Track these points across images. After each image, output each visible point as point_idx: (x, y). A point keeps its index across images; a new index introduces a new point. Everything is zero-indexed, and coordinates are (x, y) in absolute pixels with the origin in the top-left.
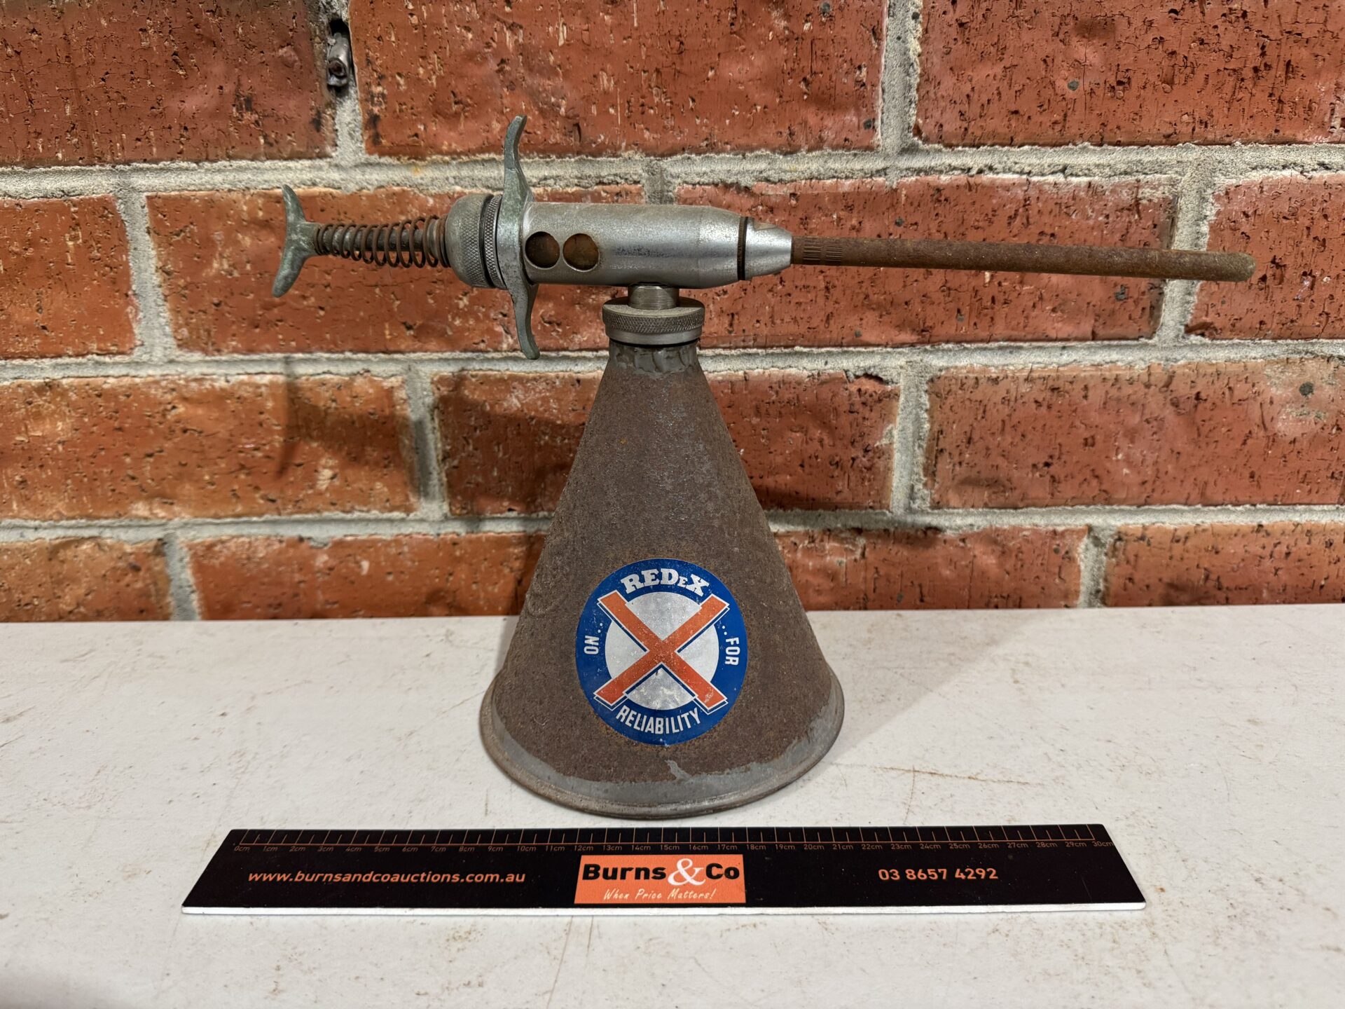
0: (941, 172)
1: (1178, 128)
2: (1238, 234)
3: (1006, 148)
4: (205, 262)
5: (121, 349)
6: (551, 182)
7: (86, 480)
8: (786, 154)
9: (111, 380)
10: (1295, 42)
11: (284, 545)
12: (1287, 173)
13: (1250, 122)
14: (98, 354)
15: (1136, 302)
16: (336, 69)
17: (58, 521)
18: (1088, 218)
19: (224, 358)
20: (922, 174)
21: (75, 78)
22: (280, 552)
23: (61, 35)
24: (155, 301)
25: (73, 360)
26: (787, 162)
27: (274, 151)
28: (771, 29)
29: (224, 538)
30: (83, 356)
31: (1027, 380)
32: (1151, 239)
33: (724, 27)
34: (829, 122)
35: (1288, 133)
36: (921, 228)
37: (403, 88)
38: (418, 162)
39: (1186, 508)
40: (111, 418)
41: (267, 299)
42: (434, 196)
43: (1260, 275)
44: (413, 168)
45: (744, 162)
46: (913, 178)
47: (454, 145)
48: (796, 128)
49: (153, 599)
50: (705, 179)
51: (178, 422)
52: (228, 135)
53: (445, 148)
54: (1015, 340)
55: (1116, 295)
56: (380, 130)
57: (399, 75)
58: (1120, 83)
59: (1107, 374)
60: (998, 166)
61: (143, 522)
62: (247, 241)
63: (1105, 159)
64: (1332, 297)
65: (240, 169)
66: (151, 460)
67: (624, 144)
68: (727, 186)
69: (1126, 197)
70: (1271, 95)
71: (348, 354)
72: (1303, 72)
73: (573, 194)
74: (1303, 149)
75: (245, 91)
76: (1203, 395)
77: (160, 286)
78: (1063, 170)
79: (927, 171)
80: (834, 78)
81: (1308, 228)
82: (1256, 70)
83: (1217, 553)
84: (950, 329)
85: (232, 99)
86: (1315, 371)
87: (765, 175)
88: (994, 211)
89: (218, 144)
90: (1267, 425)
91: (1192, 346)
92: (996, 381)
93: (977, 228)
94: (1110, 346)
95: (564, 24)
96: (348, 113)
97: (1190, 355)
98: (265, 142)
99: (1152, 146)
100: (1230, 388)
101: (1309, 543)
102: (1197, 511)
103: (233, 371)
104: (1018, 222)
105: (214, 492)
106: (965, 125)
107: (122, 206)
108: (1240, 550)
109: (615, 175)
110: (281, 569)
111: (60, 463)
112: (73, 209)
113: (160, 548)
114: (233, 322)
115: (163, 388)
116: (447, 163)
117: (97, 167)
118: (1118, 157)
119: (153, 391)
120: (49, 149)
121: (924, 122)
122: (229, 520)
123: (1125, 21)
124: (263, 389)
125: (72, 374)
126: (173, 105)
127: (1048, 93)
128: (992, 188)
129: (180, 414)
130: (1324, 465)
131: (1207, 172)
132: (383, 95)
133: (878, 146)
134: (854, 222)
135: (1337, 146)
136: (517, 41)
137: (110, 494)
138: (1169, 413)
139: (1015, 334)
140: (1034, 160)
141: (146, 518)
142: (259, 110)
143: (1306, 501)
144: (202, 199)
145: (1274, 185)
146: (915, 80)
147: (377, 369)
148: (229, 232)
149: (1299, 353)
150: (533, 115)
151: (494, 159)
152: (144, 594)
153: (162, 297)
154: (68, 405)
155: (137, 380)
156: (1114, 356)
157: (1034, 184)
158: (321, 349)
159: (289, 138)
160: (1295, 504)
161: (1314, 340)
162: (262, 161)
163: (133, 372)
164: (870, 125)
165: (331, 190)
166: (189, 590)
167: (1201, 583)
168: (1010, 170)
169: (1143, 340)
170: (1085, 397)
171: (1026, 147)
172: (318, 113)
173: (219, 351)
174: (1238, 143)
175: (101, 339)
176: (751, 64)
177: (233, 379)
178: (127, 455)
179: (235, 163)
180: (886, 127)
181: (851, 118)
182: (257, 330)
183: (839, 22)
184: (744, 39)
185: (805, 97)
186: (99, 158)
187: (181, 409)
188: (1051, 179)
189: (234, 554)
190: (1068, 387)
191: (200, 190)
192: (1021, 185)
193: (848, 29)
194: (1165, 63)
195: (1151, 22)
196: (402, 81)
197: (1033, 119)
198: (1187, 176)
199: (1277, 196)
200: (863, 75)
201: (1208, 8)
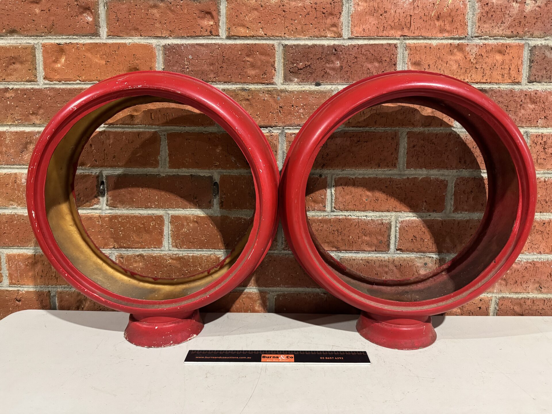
0: (340, 216)
1: (389, 209)
2: (405, 230)
3: (353, 212)
4: (181, 229)
5: (159, 247)
9: (155, 254)
13: (405, 208)
14: (153, 248)
15: (384, 244)
18: (372, 226)
19: (182, 250)
25: (147, 249)
27: (200, 207)
30: (150, 248)
31: (361, 260)
32: (386, 231)
34: (316, 205)
36: (336, 227)
40: (154, 262)
42: (233, 217)
43: (411, 239)
46: (334, 217)
48: (309, 207)
51: (169, 263)
52: (190, 204)
53: (236, 208)
54: (358, 251)
55: (380, 242)
56: (223, 204)
57: (228, 193)
58: (377, 200)
59: (379, 259)
60: (352, 215)
62: (191, 225)
63: (375, 214)
64: (427, 244)
66: (161, 272)
69: (380, 222)
70: (409, 203)
71: (211, 250)
72: (415, 199)
75: (195, 195)
76: (402, 265)
77: (170, 234)
78: (366, 216)
79: (337, 216)
81: (420, 230)
82: (405, 198)
84: (344, 248)
85: (192, 197)
86: (427, 260)
88: (352, 224)
89: (188, 205)
90: (418, 271)
91: (398, 253)
92: (354, 260)
93: (348, 227)
94: (379, 253)
96: (216, 200)
97: (398, 255)
98: (198, 205)
99: (384, 212)
100: (408, 263)
103: (184, 253)
104: (357, 226)
106: (344, 207)
107: (165, 217)
112: (154, 217)
114: (186, 242)
115: (167, 256)
117: (161, 209)
118: (378, 214)
119: (165, 257)
120: (151, 205)
121: (336, 206)
124: (190, 257)
125: (147, 252)
127: (361, 201)
128: (351, 220)
131: (397, 218)
132: (224, 197)
133: (326, 210)
134: (322, 225)
135: (424, 213)
138: (394, 268)
139: (358, 249)
140: (359, 214)
144: (183, 216)
146: (334, 198)
147: (216, 253)
148: (188, 223)
149: (423, 256)
153: (170, 236)
154: (144, 259)
155: (161, 254)
156: (381, 255)
157: (360, 219)
158: (205, 248)
159: (204, 205)
161: (425, 253)
162: (197, 209)
163: (160, 252)
164: (325, 206)
168: (354, 216)
169: (387, 252)
170: (375, 264)
171: (358, 212)
172: (210, 200)
173: (181, 248)
174: (403, 212)
175: (154, 245)
177: (184, 254)
179: (191, 209)
180: (328, 207)
181: (321, 205)
182: (191, 244)
185: (312, 201)
186: (162, 207)
187: (170, 261)
188: (363, 218)
190: (371, 262)
191: (183, 214)
192: (357, 219)
197: (359, 206)
198: (393, 218)
199: (413, 223)
200: (323, 197)
201: (393, 186)
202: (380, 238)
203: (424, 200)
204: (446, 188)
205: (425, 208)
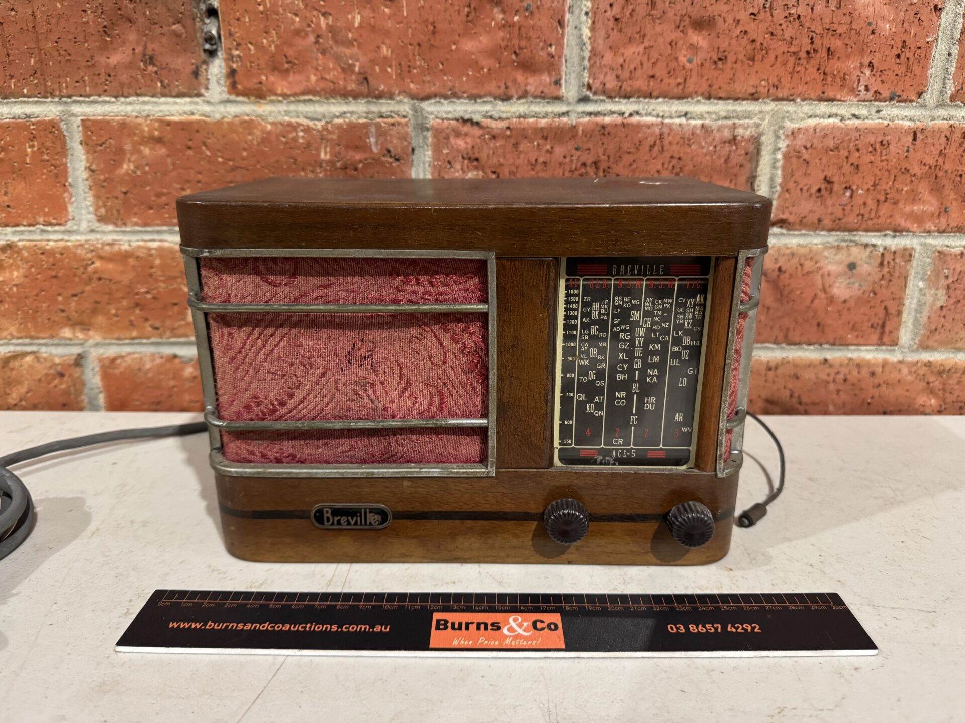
0: (605, 115)
1: (759, 89)
2: (801, 160)
3: (647, 100)
4: (118, 164)
5: (59, 222)
6: (348, 115)
7: (30, 312)
8: (503, 100)
9: (51, 243)
10: (832, 35)
11: (164, 360)
12: (831, 120)
13: (806, 86)
14: (44, 225)
16: (209, 39)
17: (10, 340)
18: (703, 147)
19: (128, 229)
20: (592, 116)
21: (38, 41)
22: (161, 365)
23: (30, 12)
24: (84, 190)
25: (27, 229)
26: (504, 106)
27: (167, 92)
28: (493, 19)
29: (123, 354)
30: (33, 226)
32: (744, 163)
33: (463, 17)
34: (531, 80)
35: (831, 95)
36: (592, 151)
37: (253, 52)
38: (262, 101)
39: (774, 346)
40: (50, 269)
41: (159, 190)
42: (273, 124)
43: (817, 188)
44: (258, 105)
45: (476, 105)
46: (587, 119)
47: (285, 91)
48: (509, 84)
49: (73, 397)
50: (450, 116)
51: (95, 272)
52: (137, 80)
53: (279, 92)
56: (237, 78)
57: (251, 43)
58: (720, 59)
60: (643, 112)
61: (68, 342)
62: (146, 151)
63: (712, 108)
64: (865, 204)
65: (144, 103)
66: (76, 298)
67: (397, 92)
68: (465, 121)
69: (727, 134)
70: (818, 69)
72: (838, 55)
73: (363, 124)
74: (842, 105)
75: (149, 52)
76: (783, 269)
77: (87, 180)
78: (686, 115)
79: (597, 114)
80: (534, 51)
81: (847, 158)
83: (797, 378)
85: (140, 57)
86: (857, 254)
87: (489, 114)
88: (640, 142)
89: (130, 86)
90: (827, 289)
91: (774, 235)
93: (629, 153)
95: (359, 13)
96: (217, 68)
97: (773, 241)
98: (162, 85)
99: (744, 99)
100: (801, 265)
101: (859, 372)
102: (783, 348)
103: (134, 238)
104: (656, 149)
105: (118, 322)
106: (620, 84)
107: (65, 126)
108: (813, 377)
109: (391, 112)
110: (162, 377)
111: (14, 300)
112: (32, 127)
113: (79, 361)
114: (135, 206)
115: (86, 249)
116: (280, 102)
117: (50, 99)
118: (722, 108)
119: (80, 251)
120: (18, 87)
121: (593, 82)
122: (127, 342)
123: (721, 19)
124: (153, 252)
125: (26, 238)
126: (101, 59)
127: (673, 65)
128: (638, 127)
129: (95, 268)
130: (866, 318)
131: (779, 120)
132: (239, 56)
133: (563, 97)
134: (548, 147)
135: (863, 103)
136: (327, 24)
137: (47, 321)
140: (666, 109)
141: (70, 340)
142: (158, 64)
143: (856, 342)
144: (118, 122)
145: (823, 129)
146: (587, 54)
148: (135, 145)
149: (846, 241)
150: (338, 71)
151: (310, 101)
152: (67, 393)
153: (88, 187)
154: (21, 260)
155: (69, 243)
157: (666, 124)
159: (177, 83)
160: (848, 345)
161: (855, 233)
162: (158, 98)
163: (66, 238)
164: (558, 83)
165: (204, 118)
166: (97, 391)
167: (788, 399)
168: (650, 114)
171: (660, 100)
172: (197, 68)
173: (125, 224)
174: (798, 100)
175: (45, 215)
176: (480, 42)
177: (134, 244)
178: (60, 295)
179: (141, 99)
180: (568, 85)
181: (546, 78)
182: (151, 211)
183: (537, 15)
184: (475, 26)
185: (515, 64)
186: (51, 94)
187: (98, 264)
188: (677, 121)
189: (129, 365)
191: (117, 116)
192: (657, 125)
193: (543, 21)
194: (749, 47)
195: (739, 21)
196: (252, 48)
197: (664, 82)
198: (767, 121)
199: (825, 136)
200: (553, 49)
201: (775, 13)
203: (866, 61)
204: (939, 17)
205: (866, 86)
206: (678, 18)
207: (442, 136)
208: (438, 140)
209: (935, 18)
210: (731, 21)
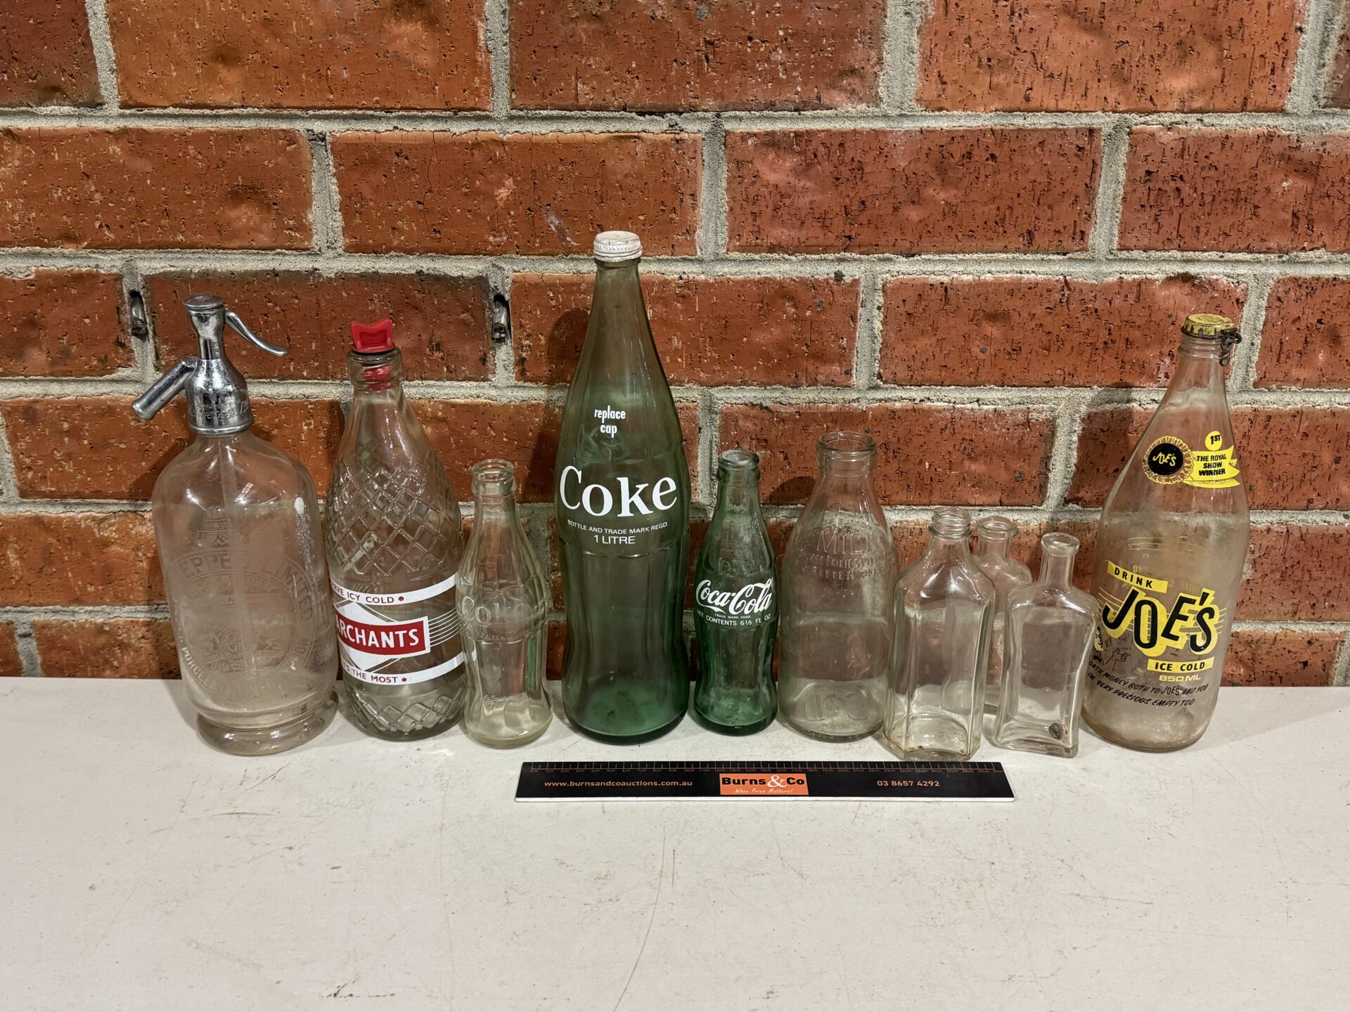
0: (895, 401)
1: (1054, 378)
3: (939, 387)
8: (793, 388)
10: (1131, 327)
12: (1129, 405)
13: (1103, 375)
15: (1030, 483)
16: (500, 329)
18: (995, 430)
20: (883, 402)
21: (321, 327)
26: (794, 392)
27: (453, 375)
28: (785, 312)
32: (1038, 444)
33: (755, 312)
34: (821, 369)
35: (1129, 381)
36: (882, 434)
37: (542, 341)
38: (549, 386)
42: (559, 407)
43: (1115, 468)
44: (547, 390)
45: (765, 392)
46: (877, 405)
48: (800, 374)
50: (739, 401)
52: (421, 364)
53: (567, 378)
54: (946, 505)
55: (1016, 478)
56: (526, 366)
57: (540, 334)
58: (1014, 350)
60: (934, 398)
62: (429, 431)
63: (1006, 395)
65: (428, 386)
67: (687, 379)
68: (753, 405)
69: (1020, 417)
70: (1116, 358)
72: (1137, 345)
74: (1141, 391)
75: (437, 339)
78: (978, 401)
79: (886, 400)
80: (825, 344)
82: (1105, 343)
84: (902, 496)
85: (426, 343)
87: (779, 400)
88: (931, 425)
89: (414, 370)
91: (1070, 511)
93: (920, 435)
94: (1012, 510)
95: (651, 307)
96: (504, 355)
97: (1069, 516)
98: (448, 369)
99: (1037, 387)
104: (947, 432)
106: (911, 374)
107: (343, 406)
109: (681, 398)
112: (310, 406)
117: (330, 381)
118: (1014, 394)
120: (297, 369)
121: (884, 372)
123: (1016, 313)
127: (966, 355)
128: (928, 412)
131: (1074, 404)
132: (530, 346)
133: (854, 385)
134: (839, 430)
135: (1163, 389)
139: (946, 501)
140: (957, 395)
142: (445, 351)
145: (1121, 413)
146: (878, 346)
156: (1016, 516)
157: (958, 409)
159: (464, 369)
162: (444, 381)
164: (848, 373)
165: (490, 401)
168: (941, 400)
169: (1035, 506)
171: (952, 387)
172: (485, 354)
174: (1095, 387)
176: (771, 334)
179: (426, 382)
180: (859, 374)
181: (836, 368)
183: (829, 311)
184: (767, 319)
185: (806, 355)
188: (969, 406)
192: (949, 410)
193: (835, 316)
194: (1045, 338)
195: (1034, 315)
196: (542, 338)
197: (957, 371)
198: (1062, 405)
200: (844, 342)
201: (1071, 307)
202: (1018, 465)
203: (1166, 350)
204: (1241, 310)
205: (1166, 373)
206: (972, 313)
207: (729, 420)
208: (727, 423)
209: (1237, 311)
210: (1027, 315)
